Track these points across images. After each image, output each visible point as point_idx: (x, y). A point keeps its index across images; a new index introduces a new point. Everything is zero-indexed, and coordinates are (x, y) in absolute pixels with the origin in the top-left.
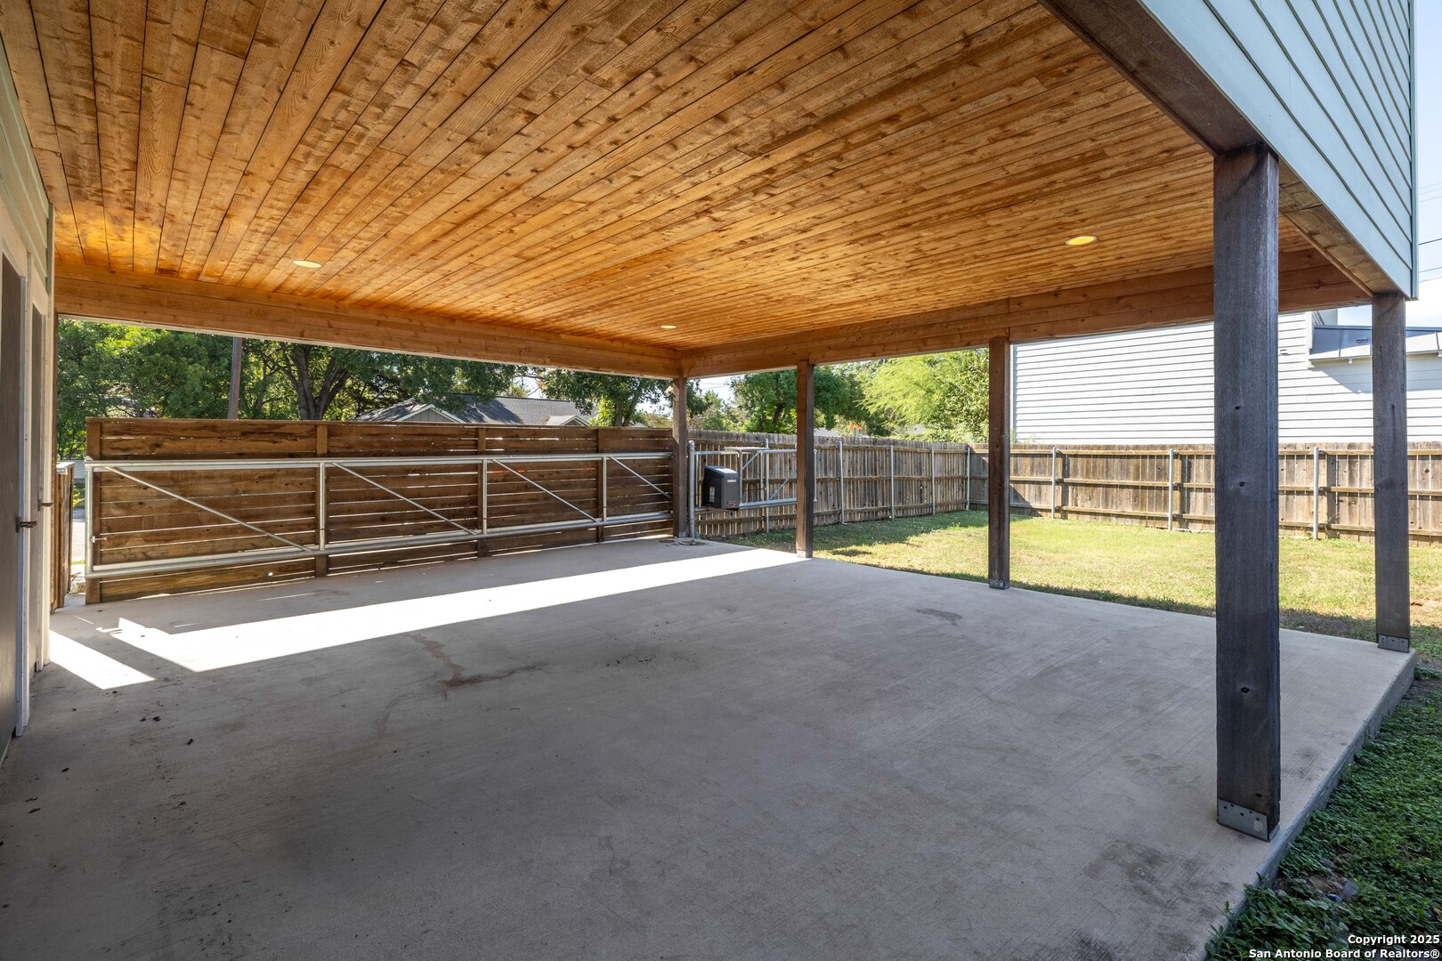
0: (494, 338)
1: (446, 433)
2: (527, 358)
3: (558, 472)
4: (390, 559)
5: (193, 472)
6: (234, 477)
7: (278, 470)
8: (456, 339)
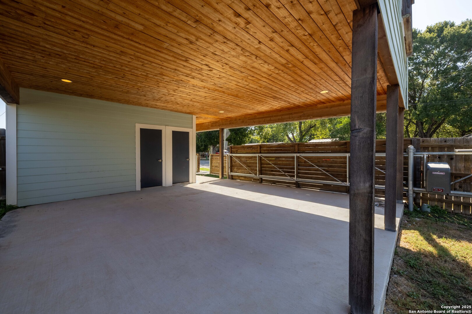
0: (292, 114)
1: (286, 146)
2: (303, 118)
3: (326, 161)
4: (274, 182)
5: (241, 156)
6: (246, 157)
7: (253, 156)
8: (281, 117)
